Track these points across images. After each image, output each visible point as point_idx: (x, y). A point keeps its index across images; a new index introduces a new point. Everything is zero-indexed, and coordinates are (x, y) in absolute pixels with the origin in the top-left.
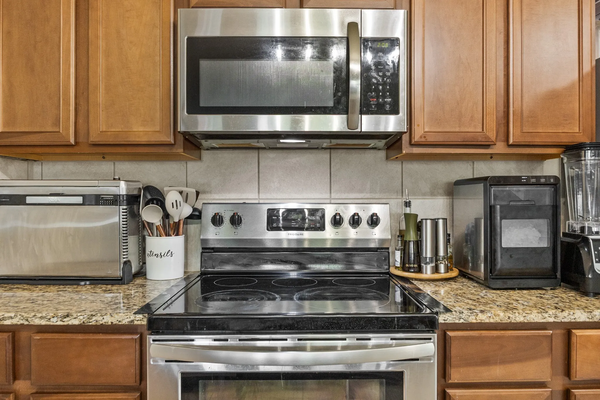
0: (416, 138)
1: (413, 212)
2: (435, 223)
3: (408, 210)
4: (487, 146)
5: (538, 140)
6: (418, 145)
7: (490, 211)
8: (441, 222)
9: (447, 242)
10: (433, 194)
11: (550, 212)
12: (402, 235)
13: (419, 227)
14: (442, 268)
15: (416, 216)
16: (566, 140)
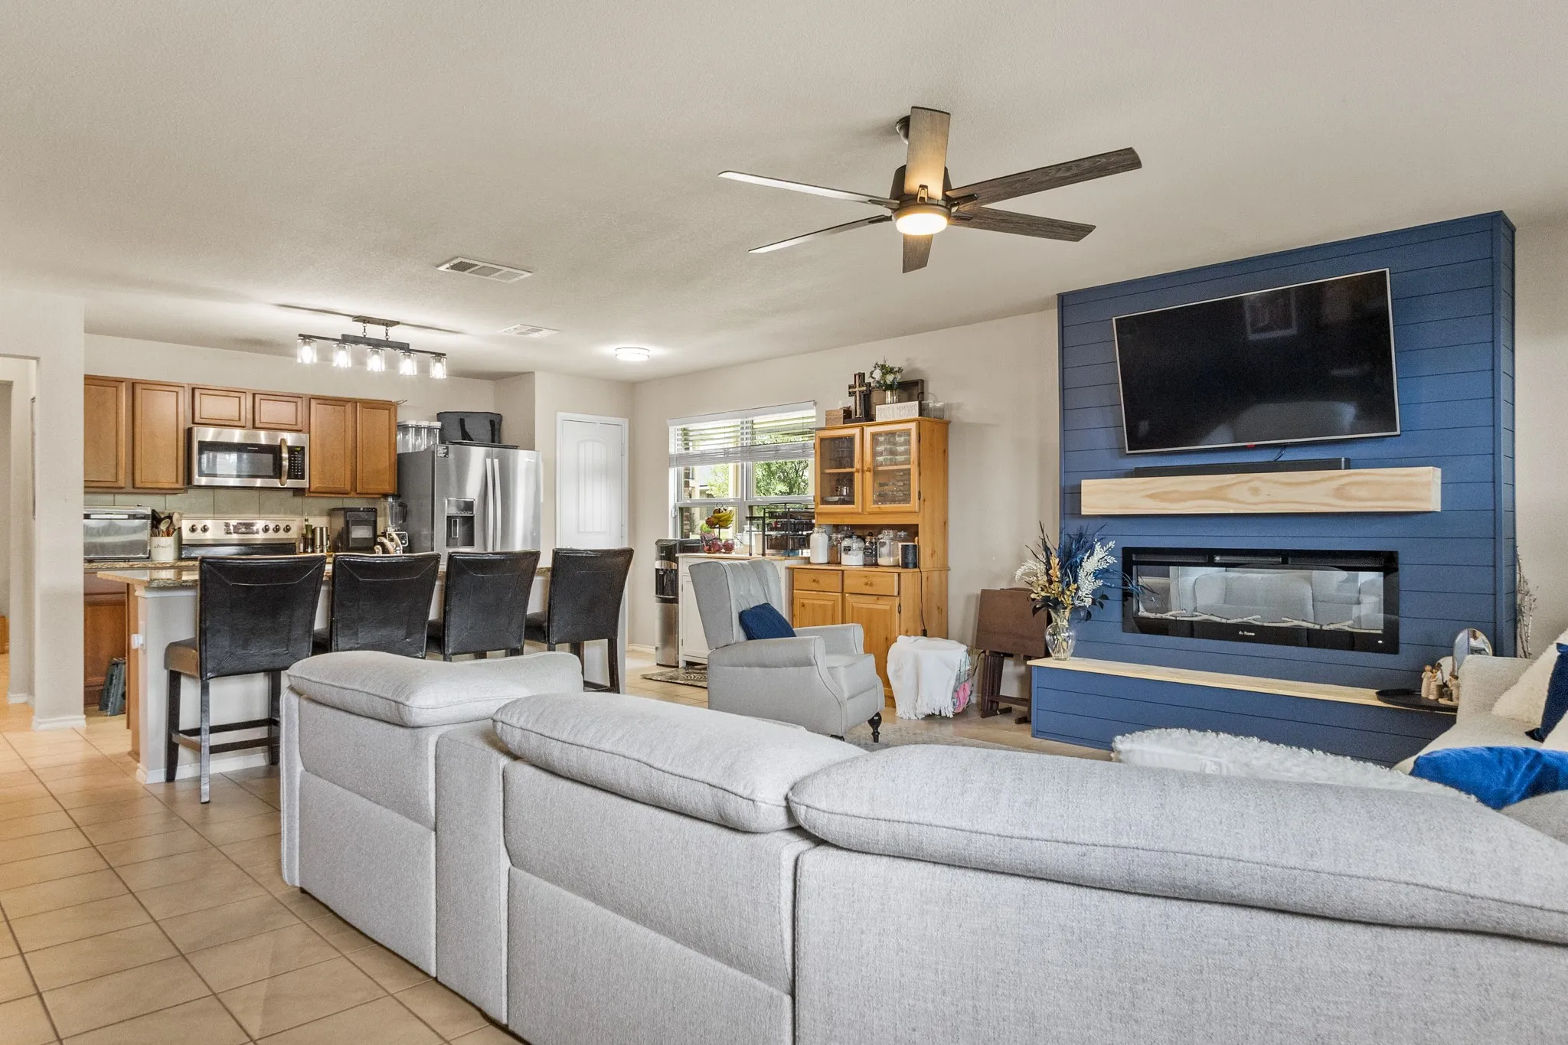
0: (312, 489)
1: (310, 524)
2: (321, 529)
3: (307, 523)
4: (347, 494)
5: (369, 491)
6: (314, 492)
7: (347, 523)
8: (324, 529)
9: (328, 539)
10: (321, 514)
11: (372, 523)
12: (303, 535)
13: (313, 532)
14: (325, 551)
15: (311, 526)
16: (383, 492)
